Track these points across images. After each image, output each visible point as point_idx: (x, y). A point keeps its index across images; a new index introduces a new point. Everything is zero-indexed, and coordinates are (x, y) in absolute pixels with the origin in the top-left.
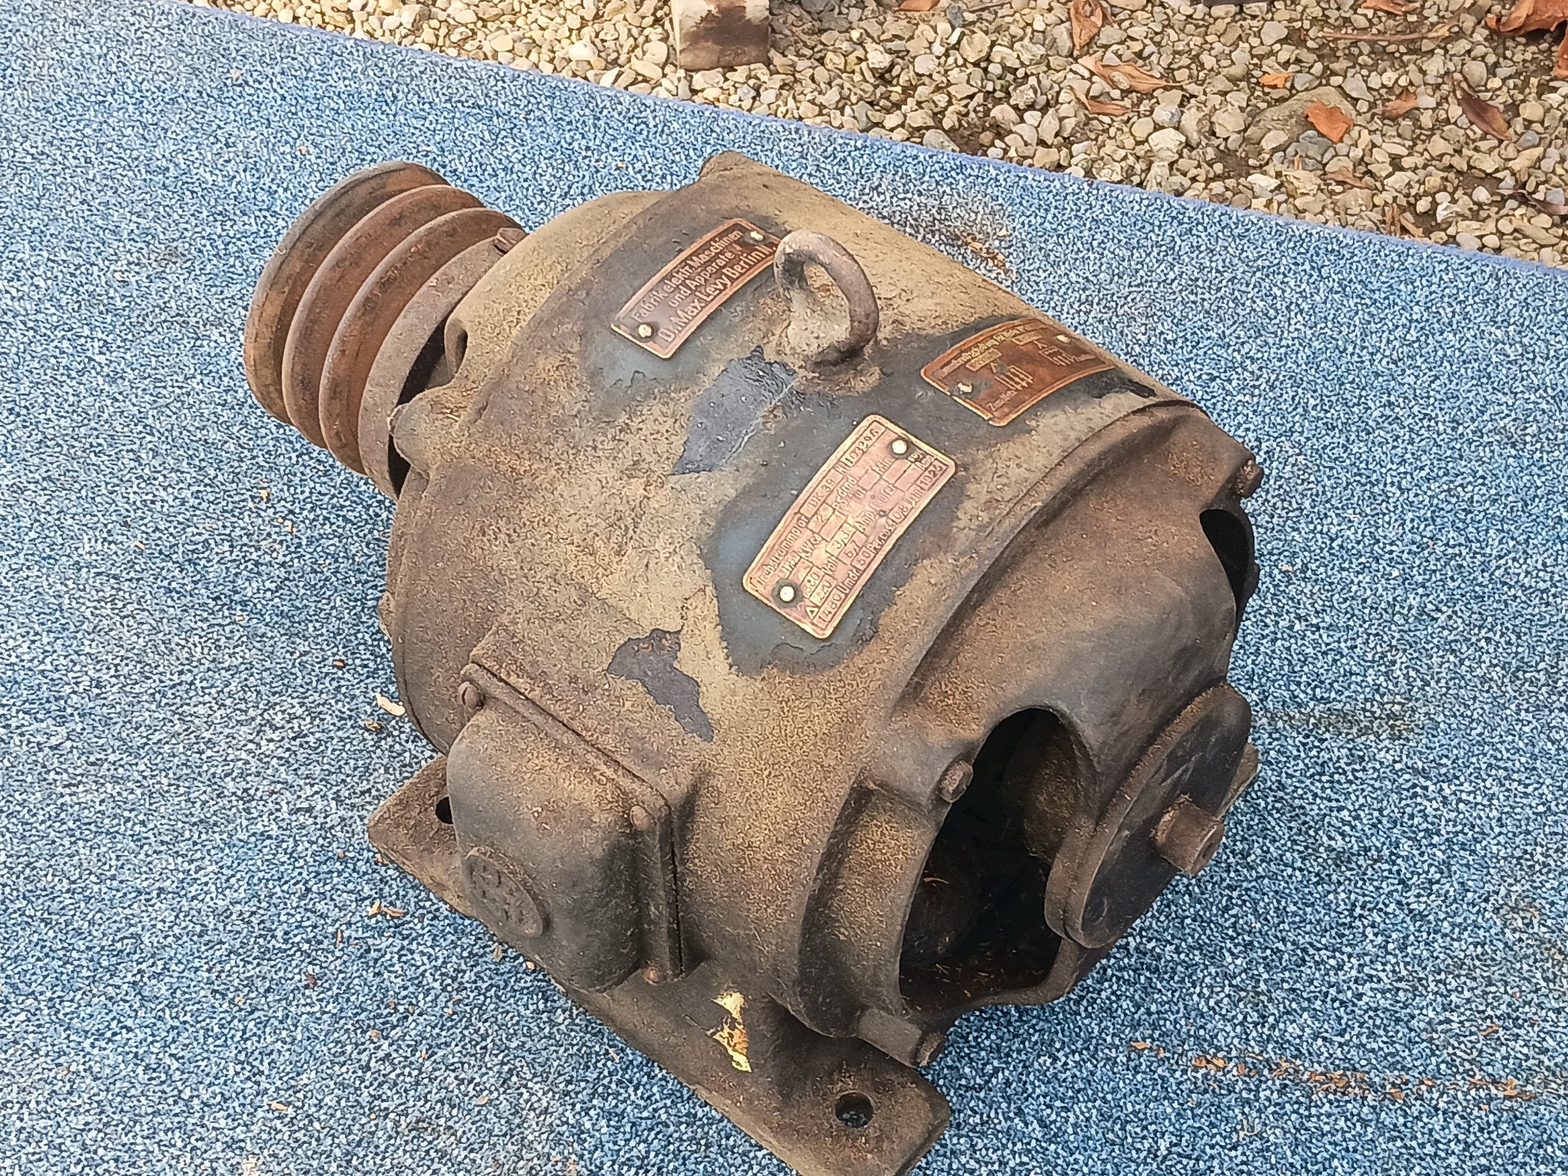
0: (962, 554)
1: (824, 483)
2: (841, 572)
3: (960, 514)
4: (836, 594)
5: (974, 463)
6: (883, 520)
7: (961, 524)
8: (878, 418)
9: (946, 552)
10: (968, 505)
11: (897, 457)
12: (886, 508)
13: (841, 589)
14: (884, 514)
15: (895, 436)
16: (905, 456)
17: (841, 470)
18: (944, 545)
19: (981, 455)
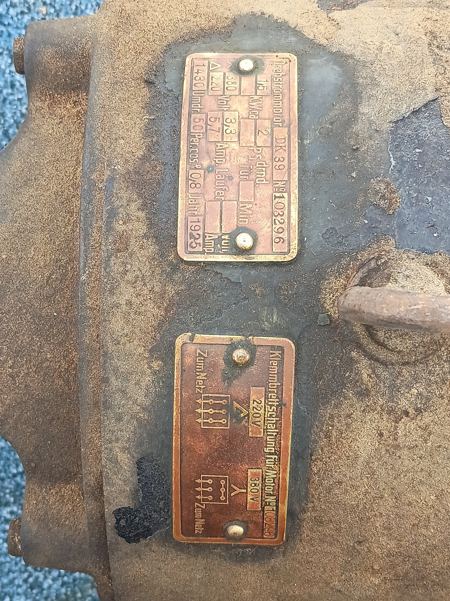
0: (112, 179)
1: (286, 163)
2: (210, 103)
3: (142, 214)
4: (201, 86)
5: (170, 276)
6: (206, 163)
7: (133, 206)
8: (288, 258)
9: (128, 172)
10: (142, 228)
11: (240, 230)
12: (211, 177)
13: (201, 93)
14: (209, 170)
15: (259, 249)
16: (233, 236)
17: (280, 184)
18: (134, 177)
19: (171, 290)
